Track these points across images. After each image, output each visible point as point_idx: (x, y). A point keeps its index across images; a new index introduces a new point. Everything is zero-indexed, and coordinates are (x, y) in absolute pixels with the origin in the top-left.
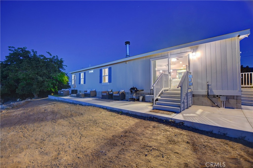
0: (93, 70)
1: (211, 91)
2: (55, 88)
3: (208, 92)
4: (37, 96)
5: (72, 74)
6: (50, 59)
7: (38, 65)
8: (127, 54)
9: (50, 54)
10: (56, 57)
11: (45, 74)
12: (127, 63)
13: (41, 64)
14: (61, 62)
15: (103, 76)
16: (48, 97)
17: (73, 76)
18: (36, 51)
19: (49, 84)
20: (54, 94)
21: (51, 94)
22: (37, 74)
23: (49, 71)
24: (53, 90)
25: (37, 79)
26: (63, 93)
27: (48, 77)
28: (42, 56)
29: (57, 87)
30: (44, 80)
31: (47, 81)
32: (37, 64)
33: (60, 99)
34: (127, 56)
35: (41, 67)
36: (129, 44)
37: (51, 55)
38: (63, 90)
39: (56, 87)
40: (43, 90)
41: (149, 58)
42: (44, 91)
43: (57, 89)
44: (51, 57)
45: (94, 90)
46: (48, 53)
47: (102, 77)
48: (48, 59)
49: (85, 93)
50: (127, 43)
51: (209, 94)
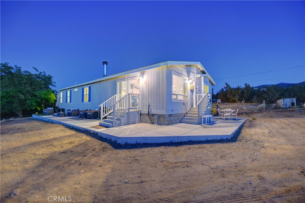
0: (77, 88)
1: (151, 110)
2: (42, 107)
3: (149, 111)
4: (22, 116)
5: (61, 91)
6: (36, 75)
7: (21, 82)
8: (104, 74)
9: (36, 69)
10: (43, 73)
11: (29, 91)
12: (101, 83)
13: (25, 81)
14: (50, 78)
15: (85, 95)
16: (32, 116)
17: (61, 93)
18: (20, 67)
19: (32, 102)
20: (38, 113)
21: (36, 113)
22: (20, 92)
23: (34, 88)
24: (39, 109)
25: (18, 97)
26: (46, 112)
27: (32, 95)
28: (27, 72)
29: (44, 106)
30: (27, 98)
31: (30, 100)
32: (19, 81)
33: (40, 118)
34: (104, 76)
35: (25, 84)
36: (107, 64)
37: (37, 71)
38: (48, 108)
39: (42, 105)
40: (25, 109)
41: (115, 80)
42: (28, 110)
43: (44, 108)
44: (38, 73)
45: (77, 109)
46: (34, 68)
47: (83, 96)
48: (34, 75)
49: (68, 112)
50: (105, 63)
51: (150, 113)
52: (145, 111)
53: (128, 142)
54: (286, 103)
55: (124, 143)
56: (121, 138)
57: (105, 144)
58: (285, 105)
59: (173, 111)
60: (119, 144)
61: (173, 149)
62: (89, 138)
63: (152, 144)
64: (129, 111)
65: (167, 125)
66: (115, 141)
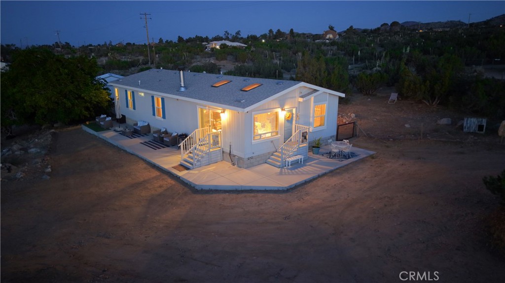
52: (227, 150)
53: (203, 188)
54: (470, 125)
55: (200, 189)
56: (198, 185)
57: (186, 189)
58: (468, 128)
59: (253, 153)
60: (197, 189)
61: (234, 196)
62: (173, 182)
63: (221, 190)
64: (209, 151)
65: (246, 168)
66: (194, 187)
